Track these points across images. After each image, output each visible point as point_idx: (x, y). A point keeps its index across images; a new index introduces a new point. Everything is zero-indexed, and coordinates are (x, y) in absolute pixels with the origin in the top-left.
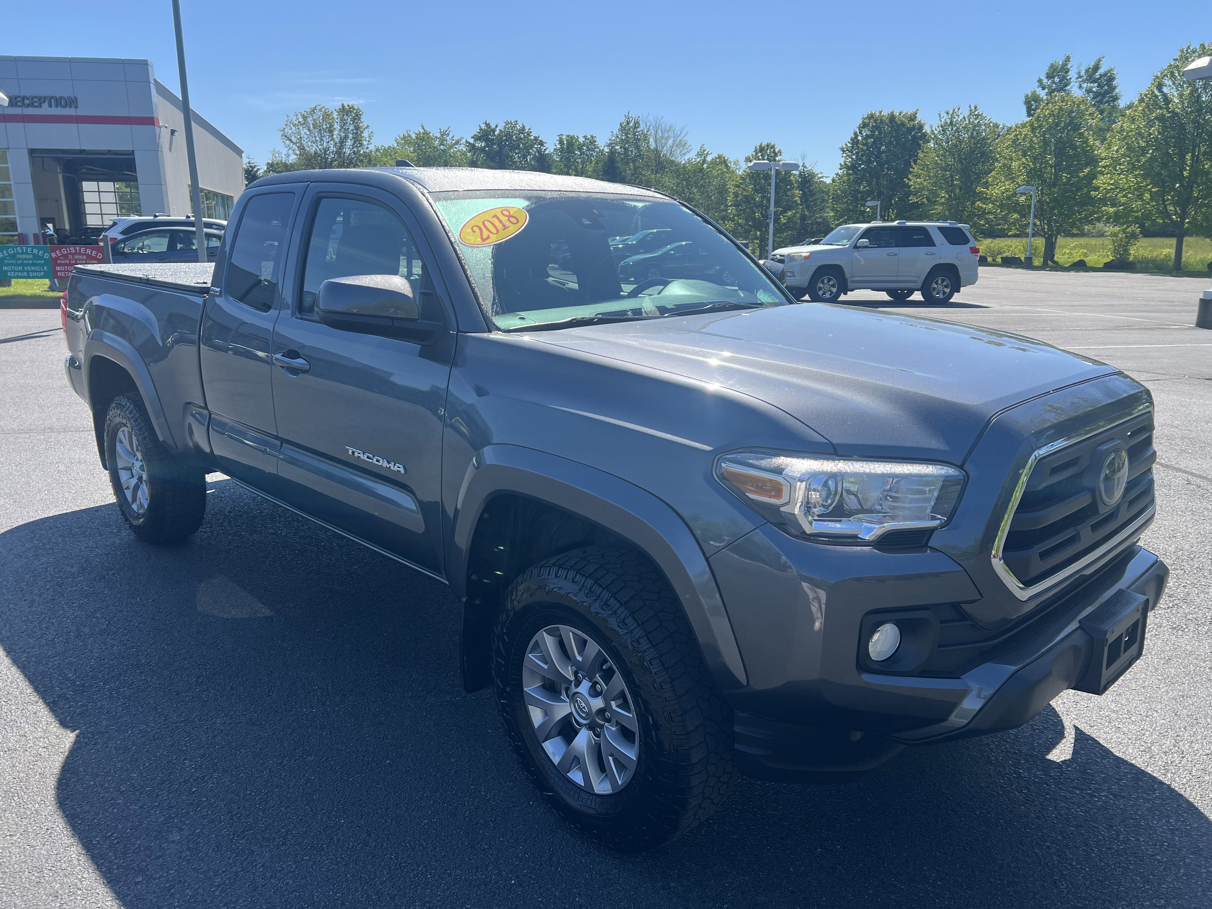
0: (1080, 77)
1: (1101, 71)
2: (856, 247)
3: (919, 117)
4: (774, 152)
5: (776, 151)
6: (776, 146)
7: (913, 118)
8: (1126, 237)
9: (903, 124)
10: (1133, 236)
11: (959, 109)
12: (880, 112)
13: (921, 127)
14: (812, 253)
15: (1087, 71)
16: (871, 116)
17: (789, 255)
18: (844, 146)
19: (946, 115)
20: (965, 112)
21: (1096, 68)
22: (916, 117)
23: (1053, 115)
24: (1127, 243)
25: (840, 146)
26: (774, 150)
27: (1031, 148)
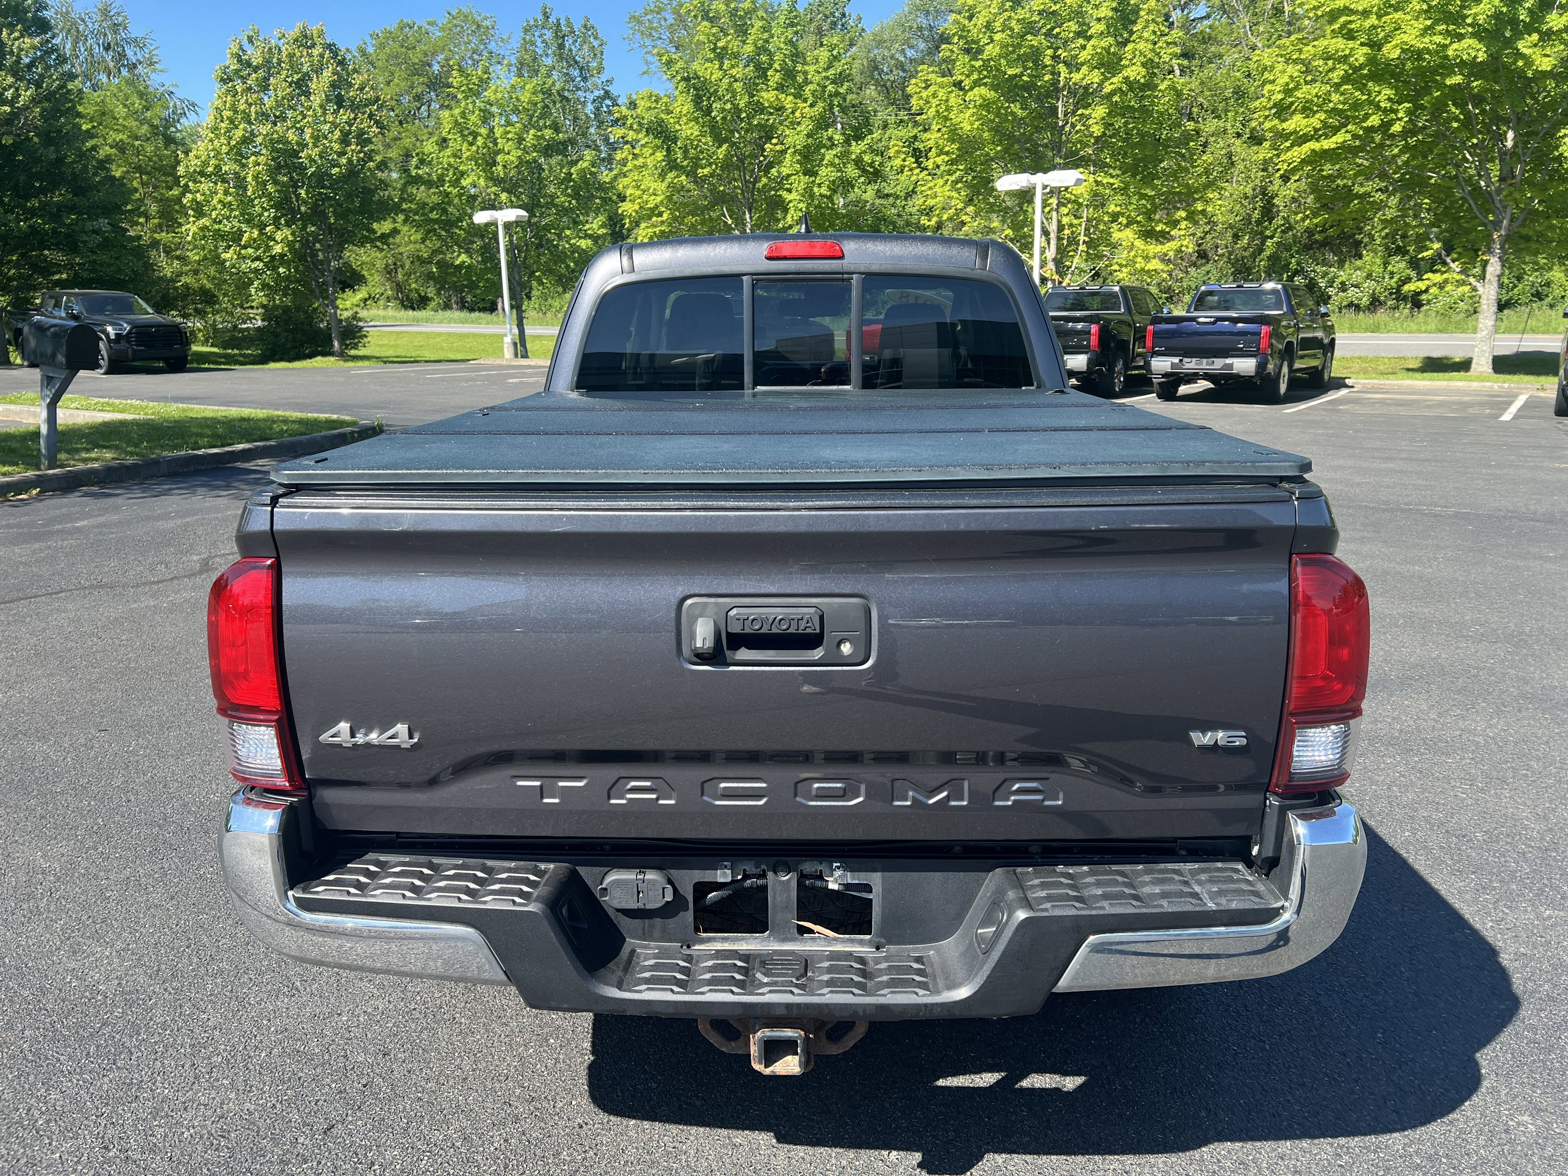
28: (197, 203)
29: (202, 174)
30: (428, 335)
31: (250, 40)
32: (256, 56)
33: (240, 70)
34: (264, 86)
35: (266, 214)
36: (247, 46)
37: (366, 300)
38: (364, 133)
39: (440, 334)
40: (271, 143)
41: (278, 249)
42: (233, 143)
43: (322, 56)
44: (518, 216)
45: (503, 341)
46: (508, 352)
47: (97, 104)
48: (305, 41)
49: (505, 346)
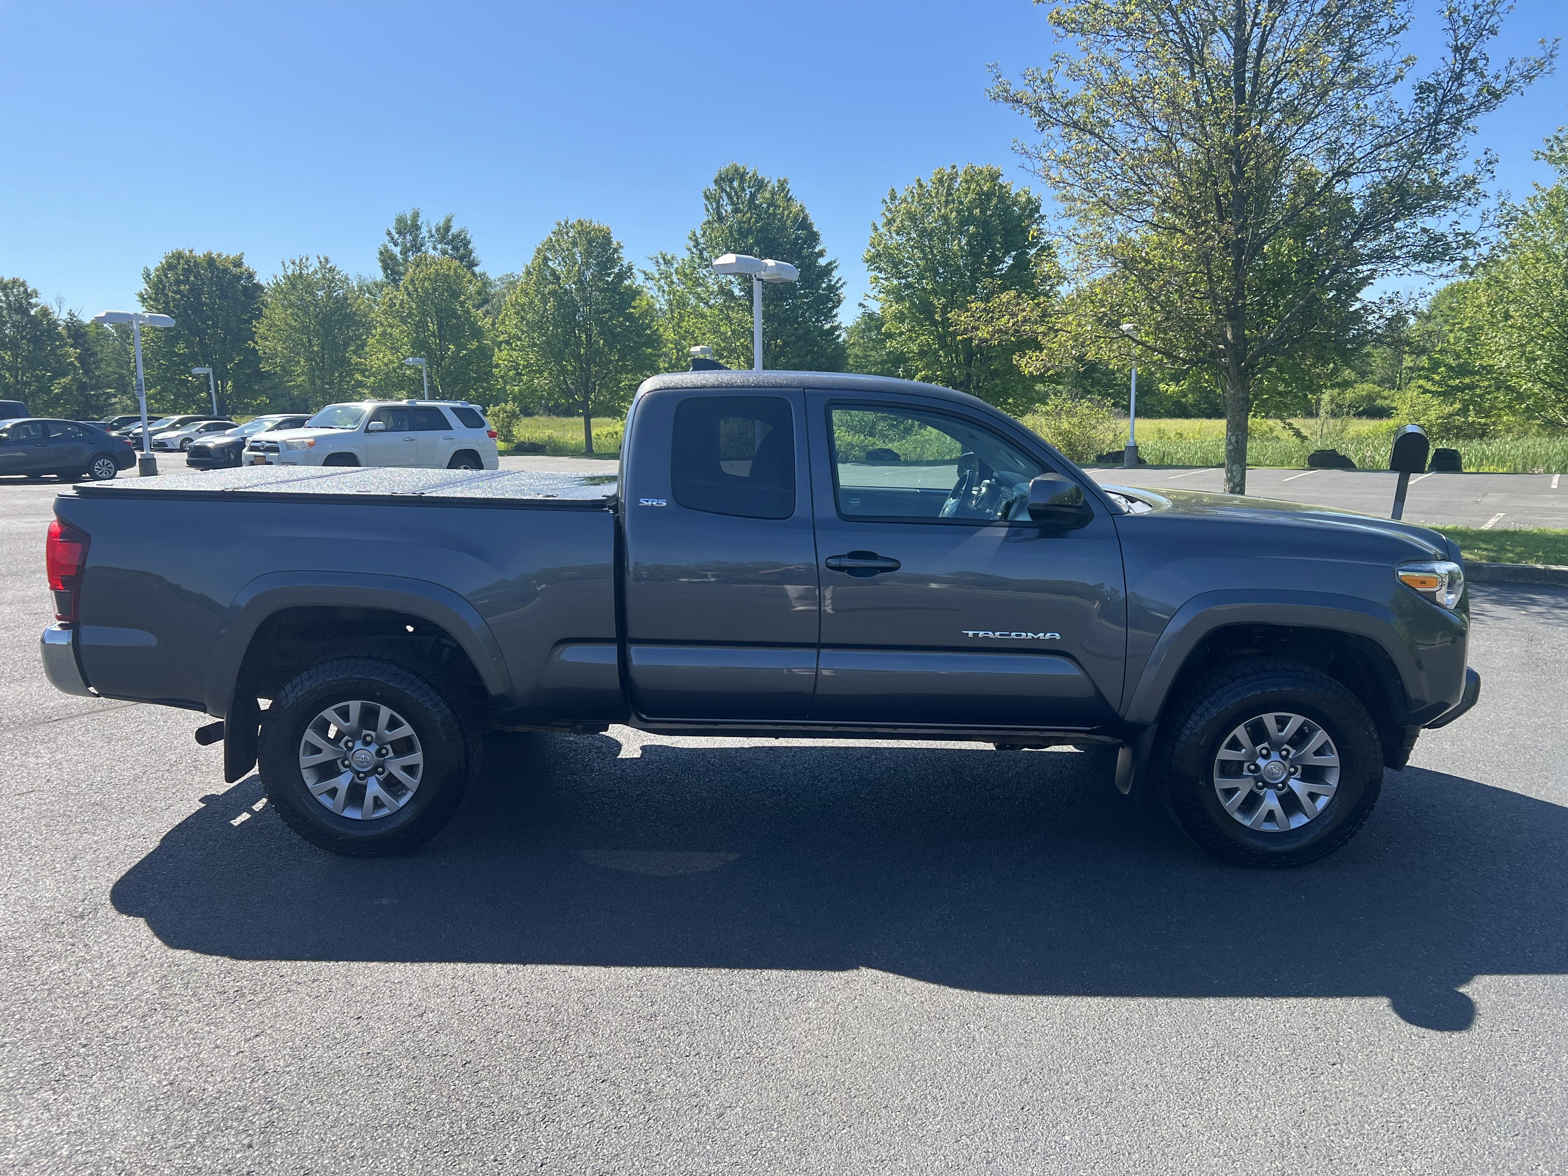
0: (432, 236)
1: (454, 230)
2: (367, 431)
3: (246, 262)
4: (26, 291)
5: (29, 291)
6: (27, 284)
7: (238, 263)
8: (507, 416)
9: (226, 270)
10: (513, 416)
11: (307, 259)
12: (191, 251)
13: (251, 276)
14: (318, 439)
15: (438, 230)
16: (179, 256)
17: (284, 442)
18: (144, 293)
19: (292, 266)
20: (314, 264)
21: (447, 228)
22: (242, 263)
23: (429, 278)
24: (510, 423)
25: (138, 292)
26: (26, 289)
27: (410, 315)
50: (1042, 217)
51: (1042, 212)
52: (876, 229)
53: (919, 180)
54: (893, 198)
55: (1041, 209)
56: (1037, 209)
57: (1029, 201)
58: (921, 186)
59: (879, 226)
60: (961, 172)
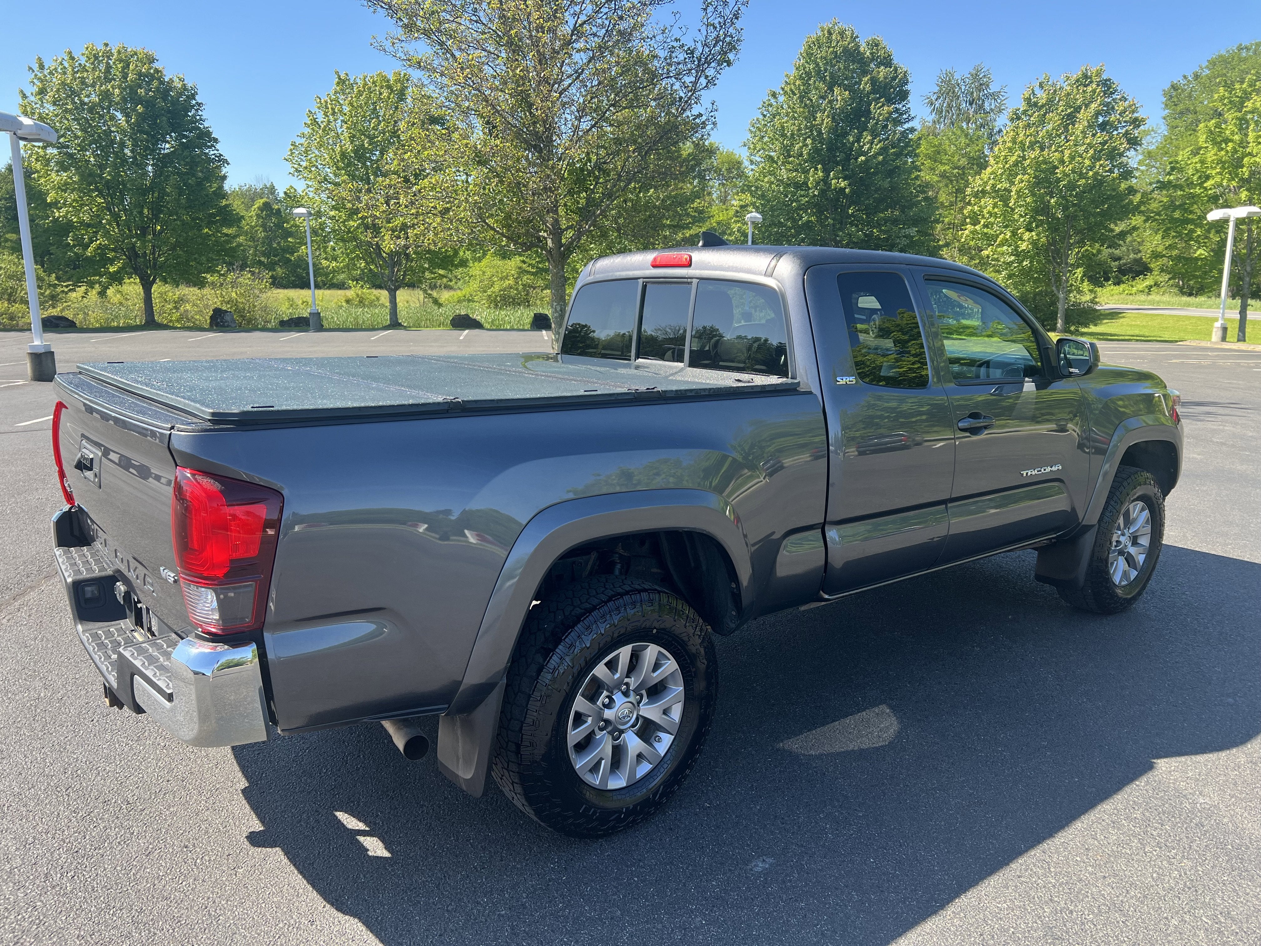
28: (975, 213)
29: (984, 192)
30: (1179, 318)
31: (1041, 86)
32: (1042, 97)
33: (1028, 111)
34: (1042, 121)
35: (1022, 220)
36: (1038, 91)
37: (1151, 287)
38: (1116, 150)
39: (1189, 318)
40: (1037, 164)
41: (1023, 246)
42: (1007, 166)
43: (1094, 91)
44: (1249, 213)
45: (1212, 326)
46: (1216, 336)
47: (935, 146)
48: (1085, 79)
49: (1214, 330)
50: (199, 104)
51: (199, 98)
52: (24, 96)
53: (70, 53)
54: (42, 67)
55: (197, 97)
56: (193, 96)
57: (184, 87)
58: (72, 58)
59: (28, 94)
60: (114, 51)
